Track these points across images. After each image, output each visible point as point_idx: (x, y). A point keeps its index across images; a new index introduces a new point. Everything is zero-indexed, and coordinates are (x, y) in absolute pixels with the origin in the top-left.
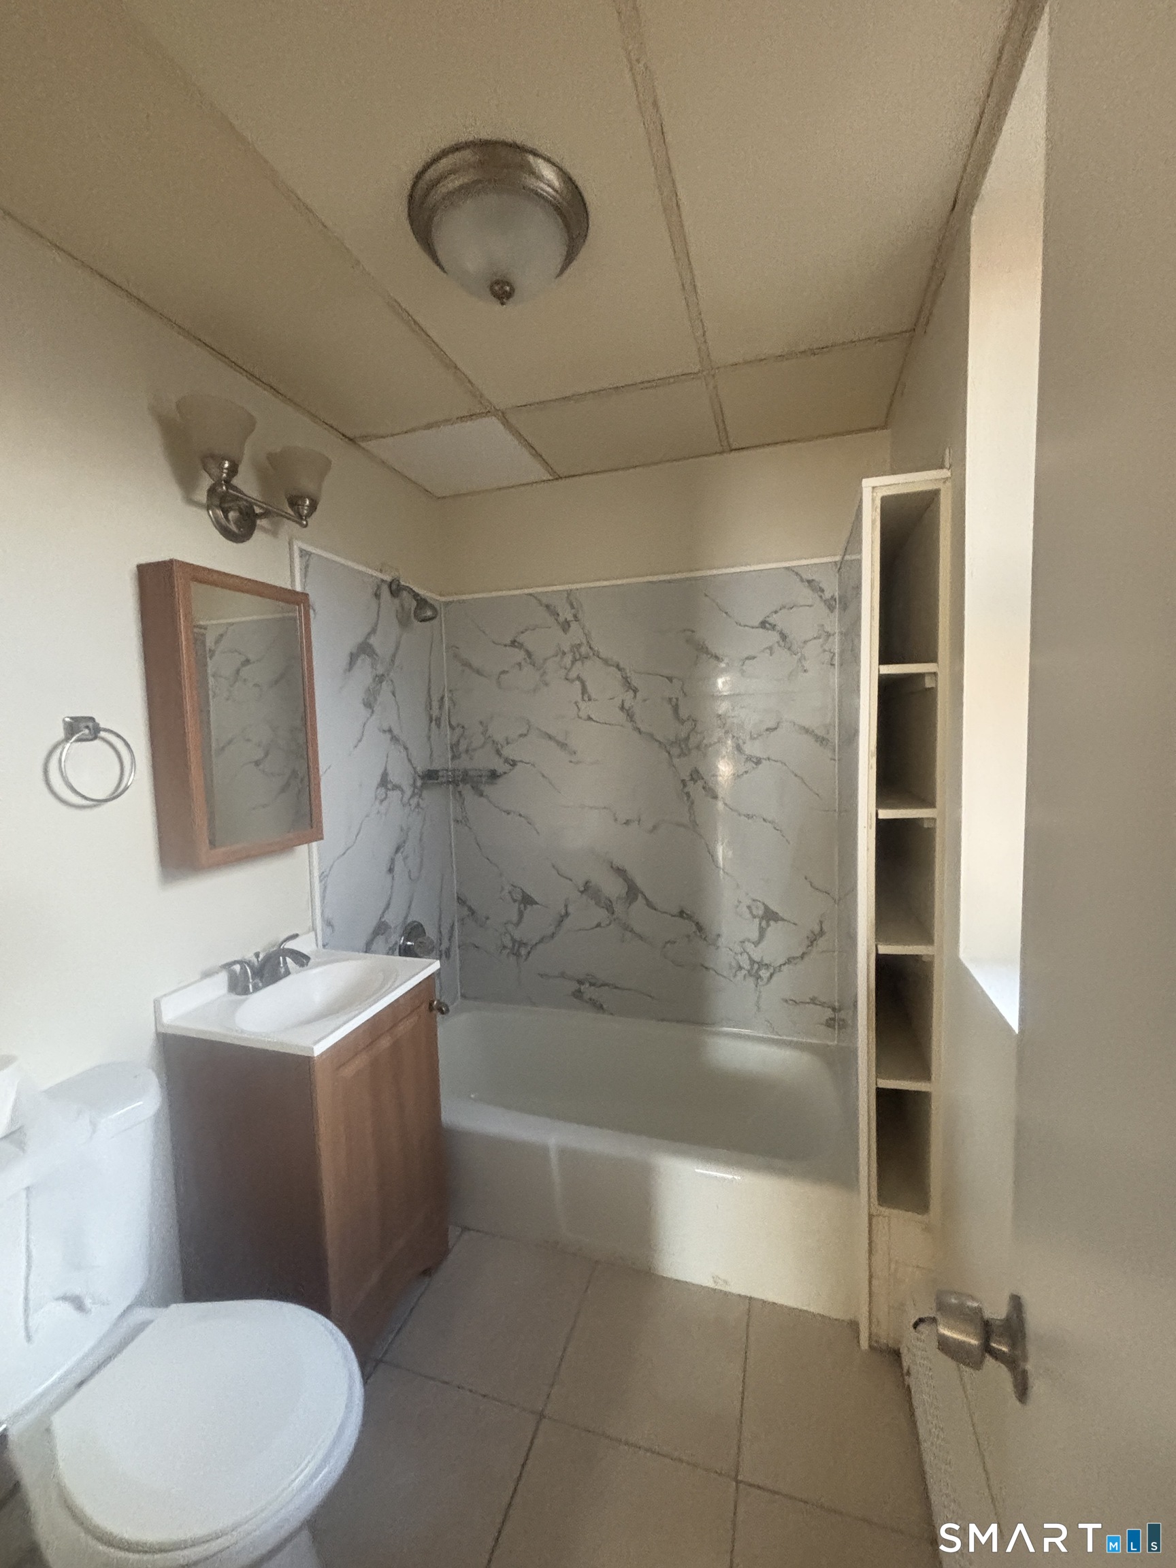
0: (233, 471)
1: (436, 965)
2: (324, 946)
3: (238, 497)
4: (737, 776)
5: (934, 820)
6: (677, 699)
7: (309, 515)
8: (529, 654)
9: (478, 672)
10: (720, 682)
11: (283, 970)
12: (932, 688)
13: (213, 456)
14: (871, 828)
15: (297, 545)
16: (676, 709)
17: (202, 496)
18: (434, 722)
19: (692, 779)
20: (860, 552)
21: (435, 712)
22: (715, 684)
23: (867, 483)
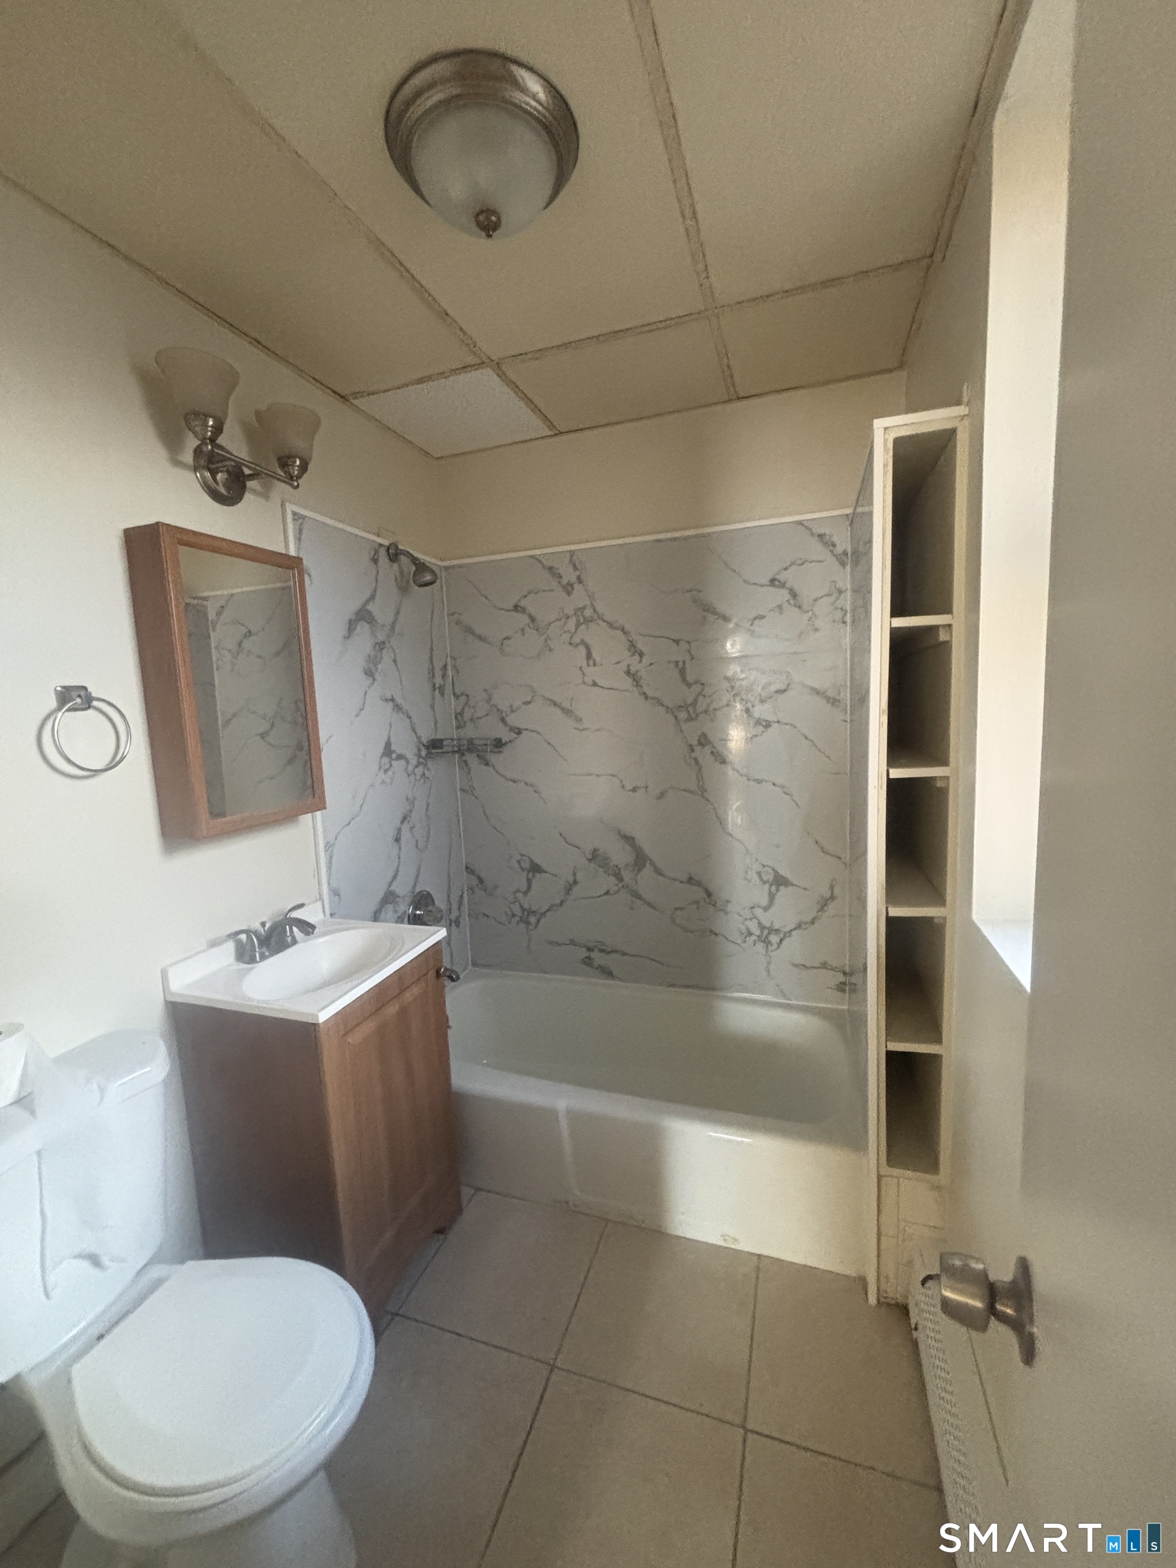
0: (218, 429)
1: (441, 933)
2: (331, 915)
3: (225, 457)
4: (751, 739)
5: (947, 778)
6: (684, 663)
7: (299, 477)
8: (533, 619)
9: (480, 638)
10: (729, 646)
11: (289, 939)
12: (947, 641)
13: (197, 414)
14: (881, 788)
15: (290, 508)
16: (682, 672)
17: (188, 457)
18: (437, 690)
19: (700, 743)
20: (871, 504)
21: (438, 681)
22: (724, 646)
23: (879, 424)
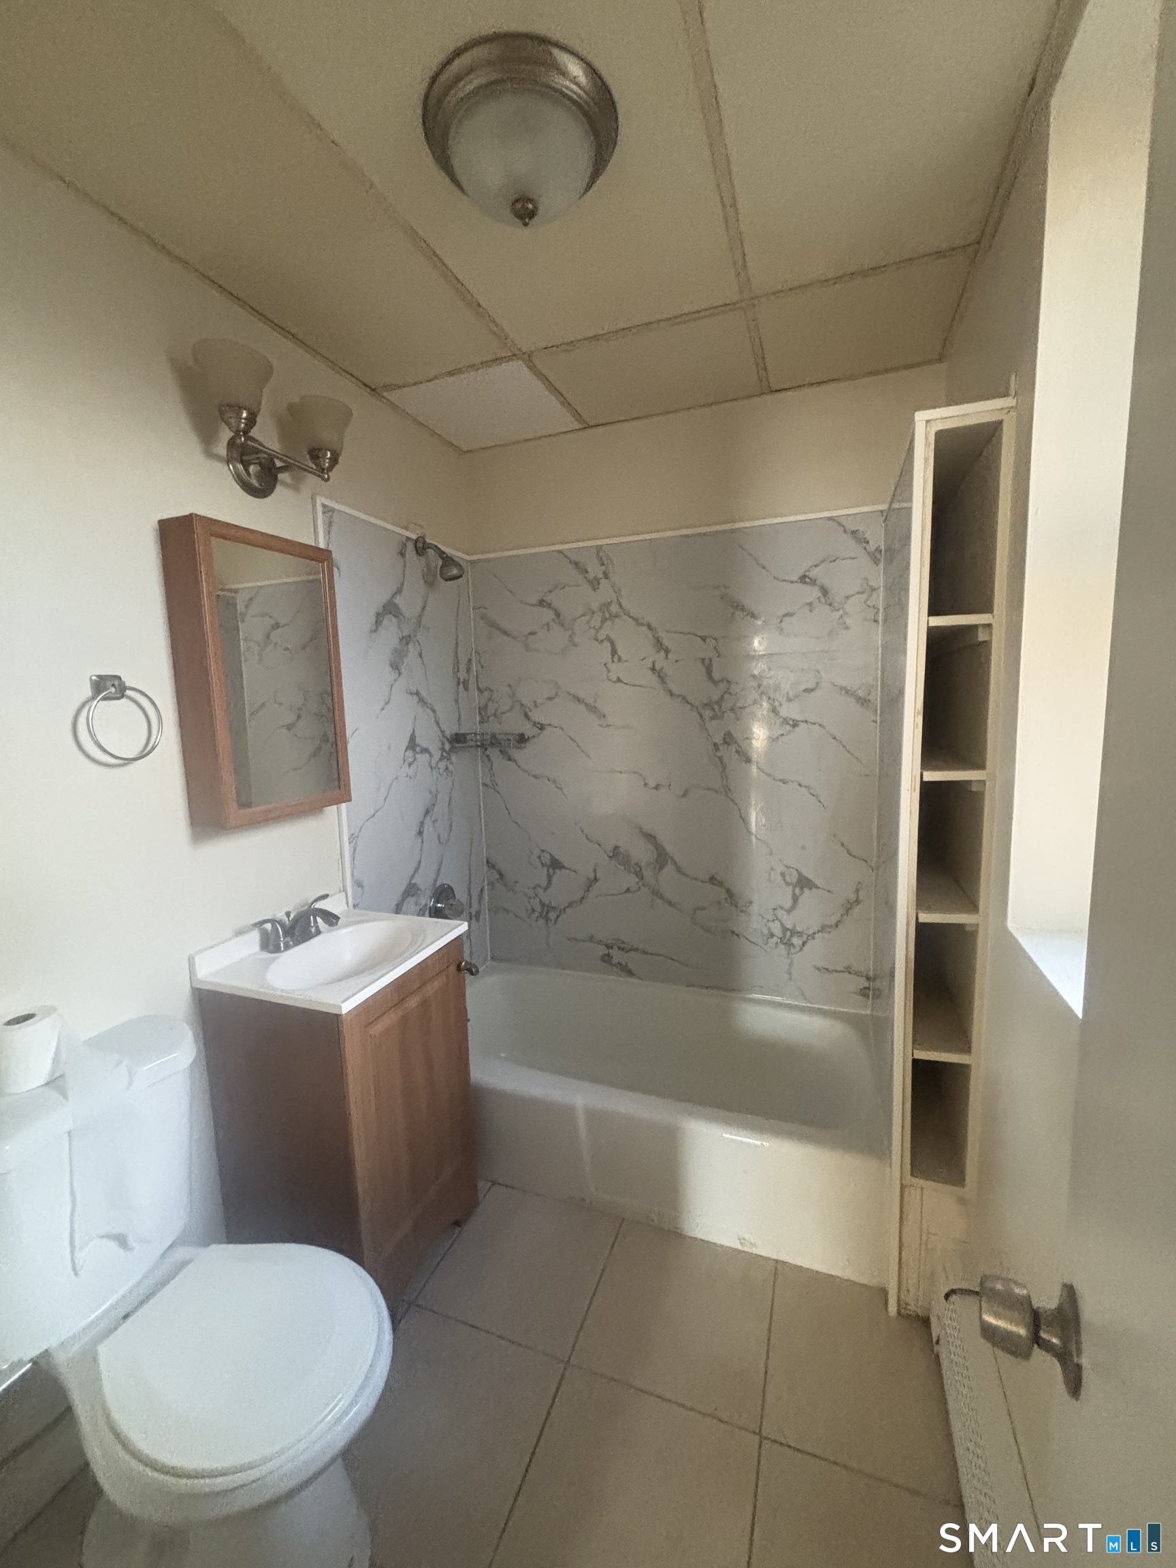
0: (251, 422)
1: (461, 927)
2: (354, 906)
3: (258, 449)
4: (773, 740)
5: (984, 782)
6: (710, 660)
7: (330, 469)
8: (558, 614)
9: (505, 633)
10: (756, 643)
11: (313, 930)
12: (987, 640)
13: (229, 407)
14: (914, 792)
15: (320, 500)
16: (709, 670)
17: (222, 449)
18: (461, 685)
19: (725, 742)
20: (910, 499)
21: (462, 675)
22: (751, 643)
23: (921, 417)
